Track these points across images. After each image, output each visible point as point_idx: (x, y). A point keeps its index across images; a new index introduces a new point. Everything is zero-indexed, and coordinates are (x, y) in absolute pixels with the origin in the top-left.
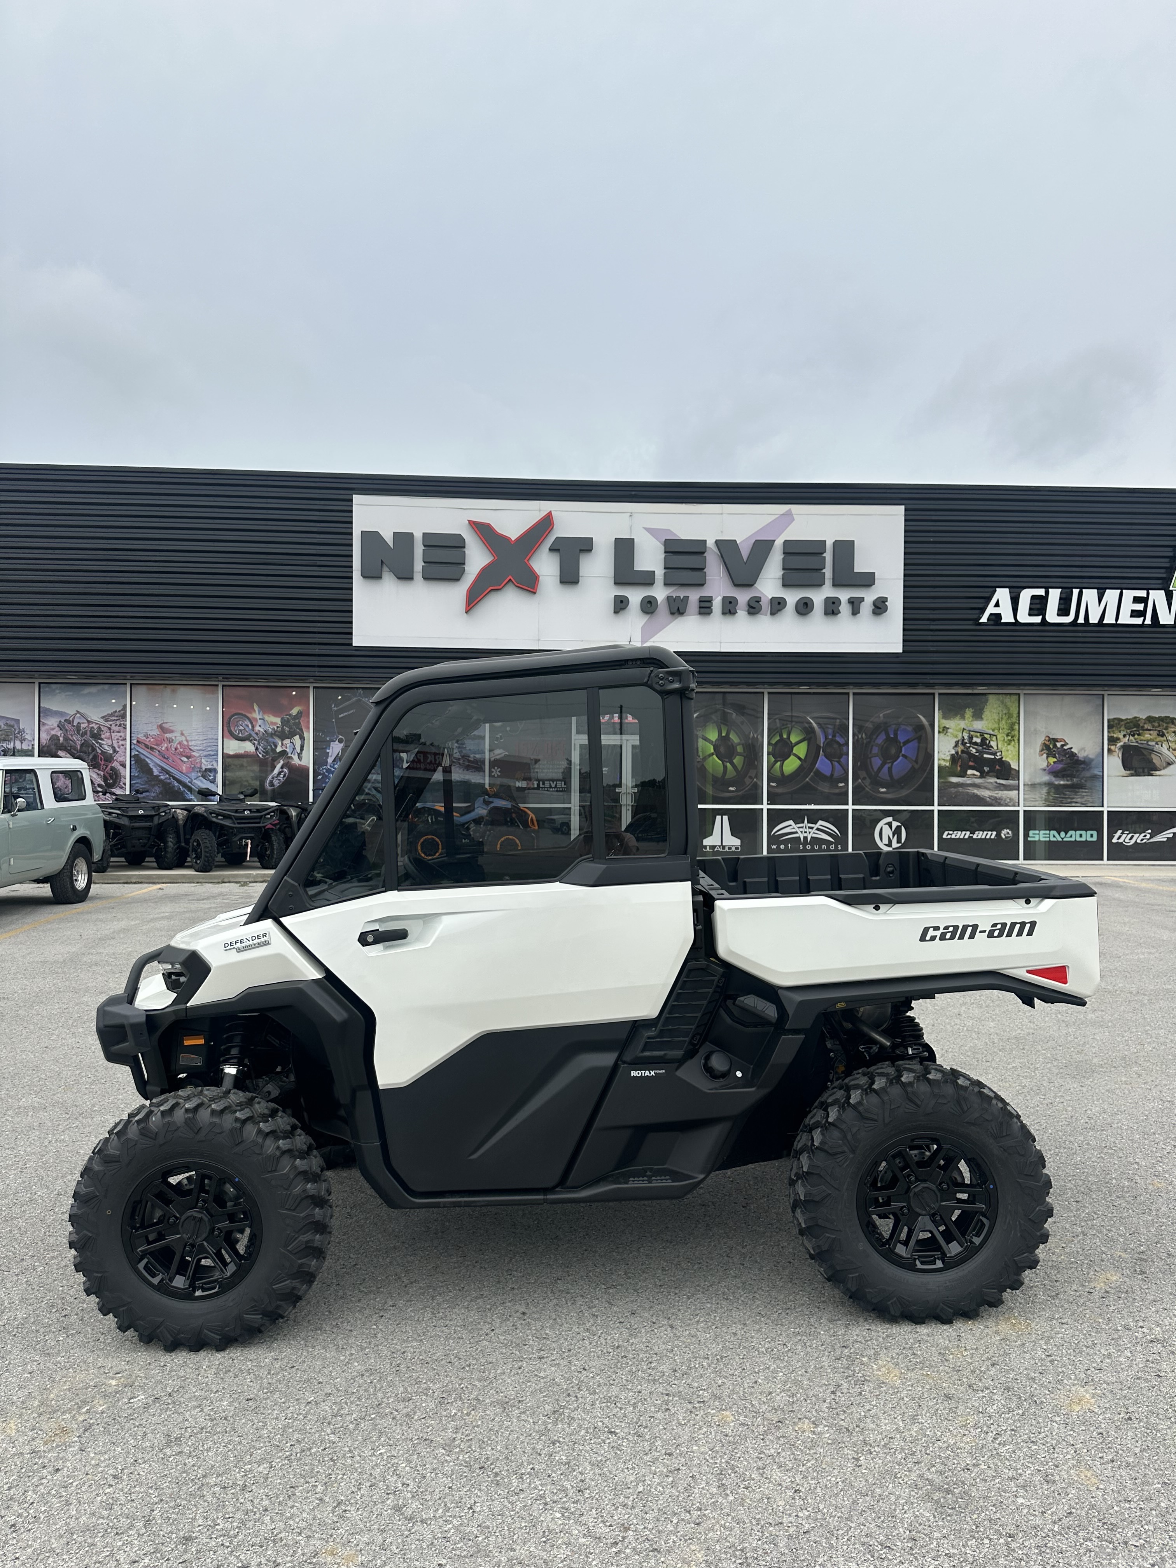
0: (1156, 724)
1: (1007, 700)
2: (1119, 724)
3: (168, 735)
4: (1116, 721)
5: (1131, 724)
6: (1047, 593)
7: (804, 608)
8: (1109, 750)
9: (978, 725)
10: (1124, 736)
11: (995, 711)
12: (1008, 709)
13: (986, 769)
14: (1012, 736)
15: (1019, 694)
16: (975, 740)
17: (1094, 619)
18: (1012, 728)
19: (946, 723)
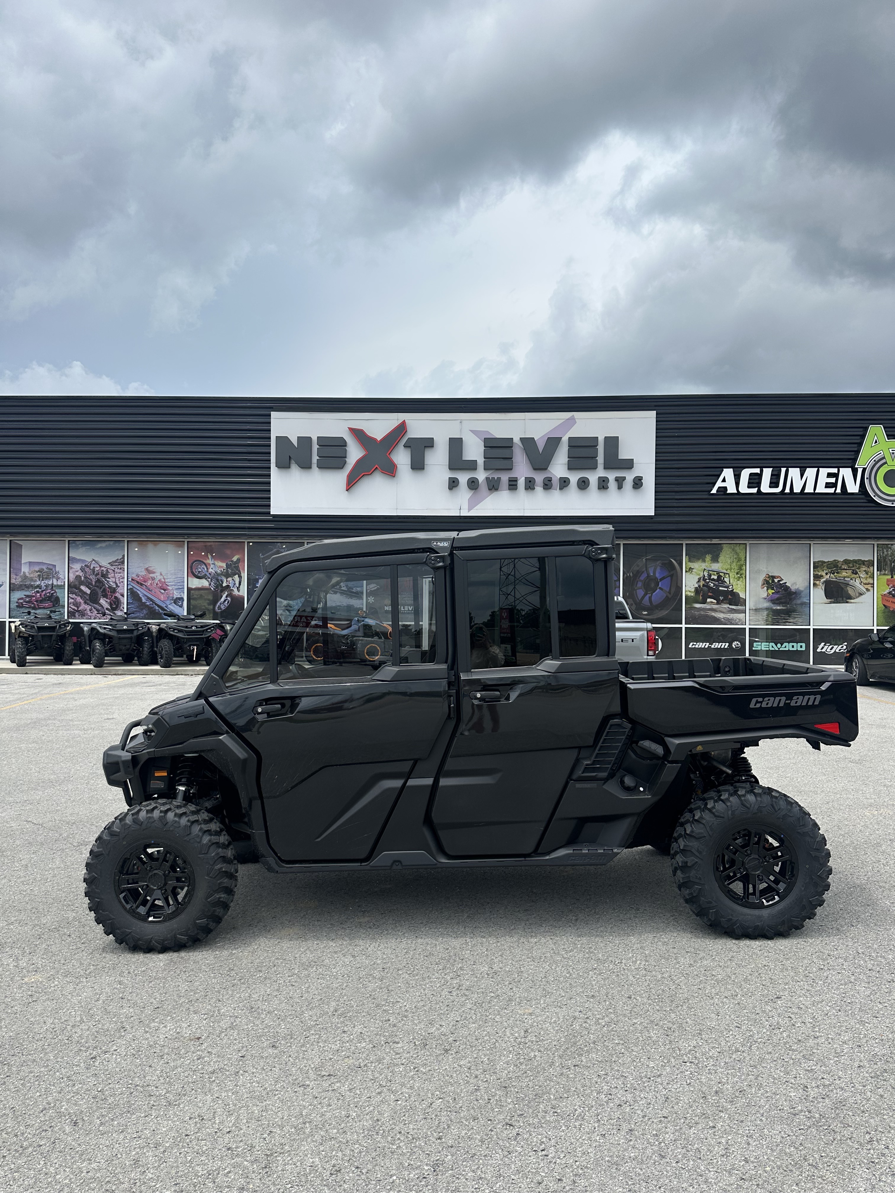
0: (851, 565)
1: (737, 548)
2: (822, 565)
3: (152, 575)
4: (820, 563)
5: (832, 566)
6: (762, 471)
7: (583, 484)
8: (814, 584)
9: (716, 566)
10: (827, 574)
11: (728, 556)
12: (737, 554)
13: (721, 598)
14: (741, 574)
15: (746, 544)
16: (713, 577)
17: (797, 489)
18: (741, 569)
19: (692, 565)
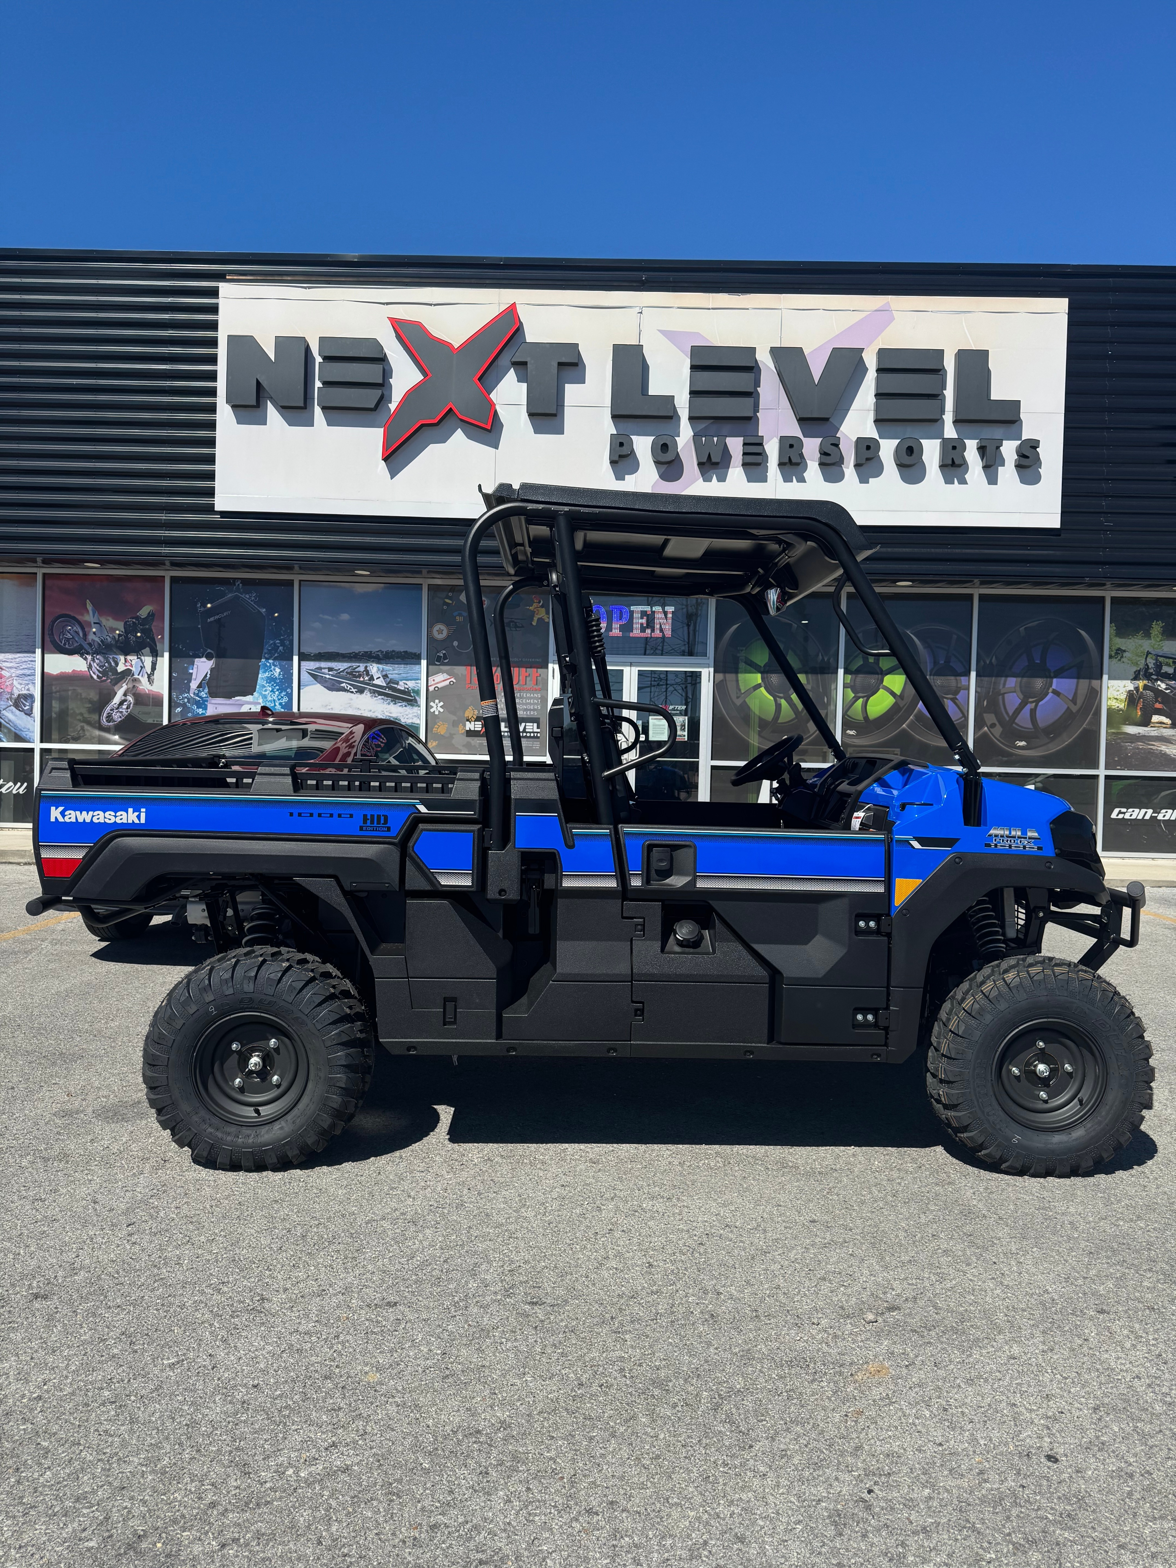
7: (908, 455)
9: (1171, 647)
16: (1165, 669)
19: (1121, 643)
